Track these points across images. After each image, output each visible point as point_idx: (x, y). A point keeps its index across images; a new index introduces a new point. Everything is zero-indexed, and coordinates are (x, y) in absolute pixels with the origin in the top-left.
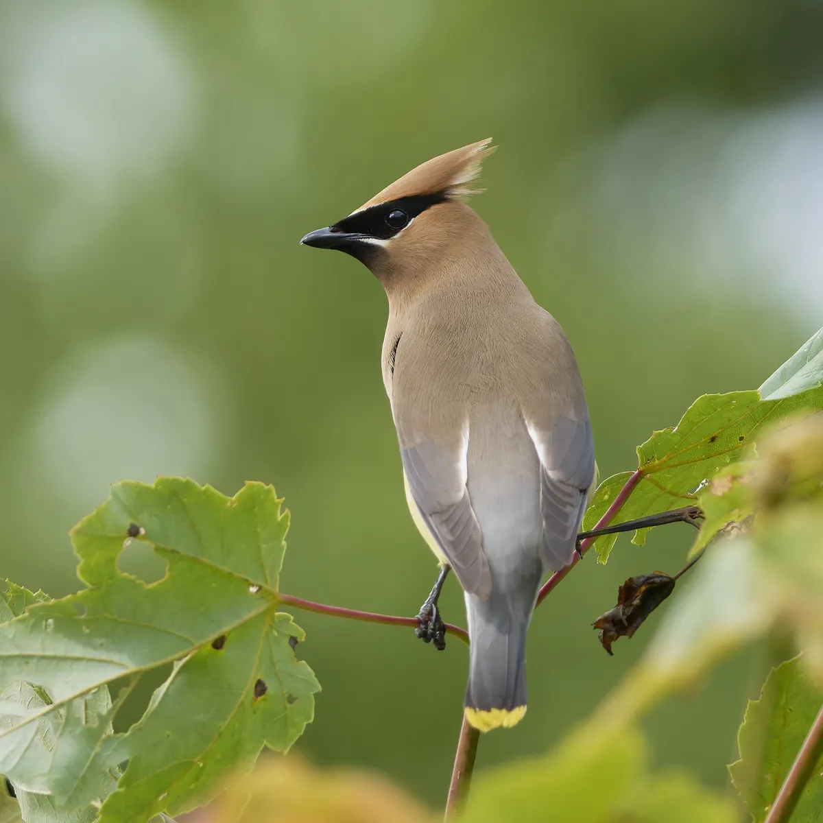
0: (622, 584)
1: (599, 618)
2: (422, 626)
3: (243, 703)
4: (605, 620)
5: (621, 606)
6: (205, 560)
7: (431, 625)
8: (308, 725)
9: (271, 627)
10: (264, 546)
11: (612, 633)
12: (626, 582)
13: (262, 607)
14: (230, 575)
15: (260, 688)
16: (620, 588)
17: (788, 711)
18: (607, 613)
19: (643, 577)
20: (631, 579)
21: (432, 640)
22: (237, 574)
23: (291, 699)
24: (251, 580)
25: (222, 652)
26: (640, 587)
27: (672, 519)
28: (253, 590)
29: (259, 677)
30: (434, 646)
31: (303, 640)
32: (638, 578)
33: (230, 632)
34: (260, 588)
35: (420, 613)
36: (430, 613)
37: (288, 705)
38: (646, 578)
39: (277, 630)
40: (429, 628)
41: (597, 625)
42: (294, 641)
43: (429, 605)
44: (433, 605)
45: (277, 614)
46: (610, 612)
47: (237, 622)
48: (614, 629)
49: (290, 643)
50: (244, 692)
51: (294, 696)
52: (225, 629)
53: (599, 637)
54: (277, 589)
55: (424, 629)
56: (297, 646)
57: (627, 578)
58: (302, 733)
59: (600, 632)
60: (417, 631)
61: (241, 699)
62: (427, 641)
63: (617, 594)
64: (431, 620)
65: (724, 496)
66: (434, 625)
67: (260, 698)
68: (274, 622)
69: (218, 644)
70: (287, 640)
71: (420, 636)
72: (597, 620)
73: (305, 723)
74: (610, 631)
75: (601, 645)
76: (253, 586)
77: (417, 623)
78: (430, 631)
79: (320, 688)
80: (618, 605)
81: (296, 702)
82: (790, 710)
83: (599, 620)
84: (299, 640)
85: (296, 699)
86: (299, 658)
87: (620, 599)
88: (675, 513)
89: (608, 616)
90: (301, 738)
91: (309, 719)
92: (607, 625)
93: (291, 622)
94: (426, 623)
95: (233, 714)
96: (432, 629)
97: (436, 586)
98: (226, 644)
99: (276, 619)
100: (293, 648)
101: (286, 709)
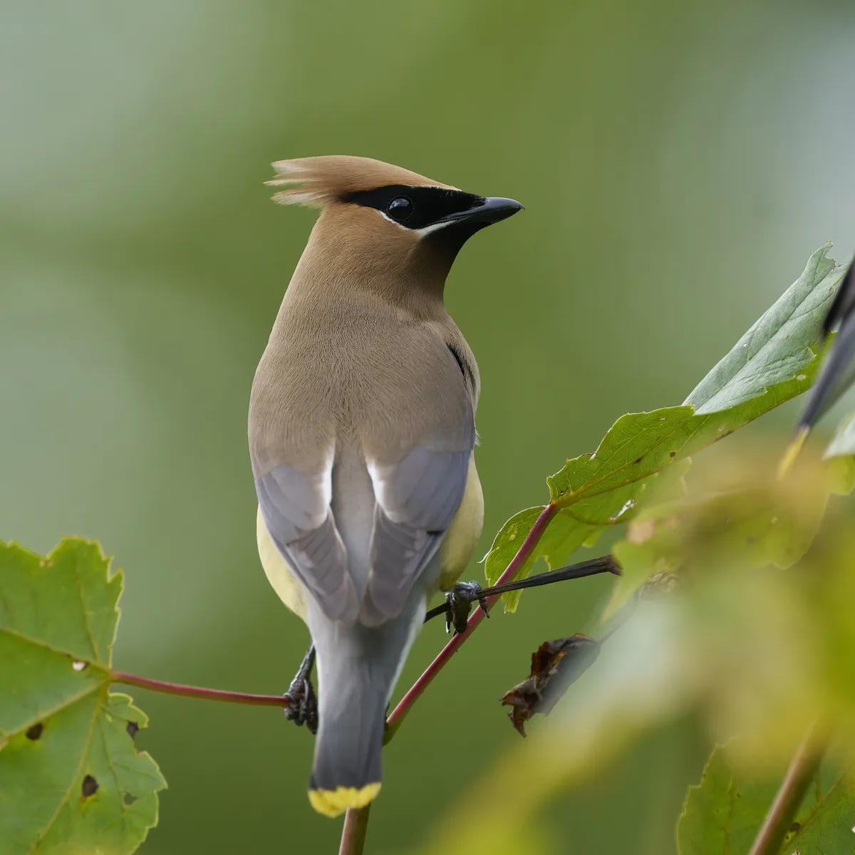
0: (536, 650)
1: (508, 692)
2: (294, 706)
3: (67, 805)
4: (516, 693)
5: (535, 677)
6: (15, 632)
7: (303, 705)
8: (151, 830)
9: (104, 711)
10: (89, 613)
11: (524, 710)
12: (540, 647)
13: (91, 687)
14: (47, 649)
15: (90, 785)
16: (534, 654)
17: (736, 797)
18: (517, 686)
19: (561, 640)
20: (546, 644)
21: (305, 722)
22: (57, 648)
23: (129, 799)
24: (74, 655)
25: (38, 744)
26: (558, 652)
27: (596, 569)
28: (78, 666)
29: (88, 772)
30: (307, 729)
31: (146, 726)
32: (556, 642)
33: (48, 719)
34: (87, 665)
35: (290, 690)
36: (302, 690)
37: (126, 807)
38: (564, 642)
39: (110, 714)
40: (301, 708)
41: (506, 701)
42: (133, 727)
43: (300, 680)
44: (305, 681)
45: (111, 695)
46: (522, 684)
47: (59, 706)
48: (527, 705)
49: (128, 729)
50: (69, 791)
51: (133, 795)
52: (42, 715)
53: (509, 715)
54: (110, 666)
55: (295, 710)
56: (137, 734)
57: (541, 644)
58: (144, 839)
59: (510, 709)
60: (286, 711)
61: (64, 800)
62: (300, 723)
63: (530, 662)
64: (303, 698)
65: (646, 544)
66: (307, 704)
67: (90, 798)
68: (107, 705)
69: (35, 733)
70: (125, 725)
71: (290, 717)
72: (506, 694)
73: (147, 828)
74: (523, 707)
75: (511, 724)
76: (77, 661)
77: (287, 702)
78: (302, 712)
79: (165, 785)
80: (531, 676)
81: (135, 803)
82: (738, 795)
83: (509, 694)
84: (140, 726)
85: (135, 798)
86: (140, 748)
87: (533, 668)
88: (598, 562)
89: (521, 689)
90: (143, 845)
91: (152, 821)
92: (518, 700)
93: (130, 704)
94: (297, 701)
95: (53, 819)
96: (305, 710)
97: (307, 657)
98: (44, 734)
99: (110, 701)
100: (133, 735)
101: (123, 810)
